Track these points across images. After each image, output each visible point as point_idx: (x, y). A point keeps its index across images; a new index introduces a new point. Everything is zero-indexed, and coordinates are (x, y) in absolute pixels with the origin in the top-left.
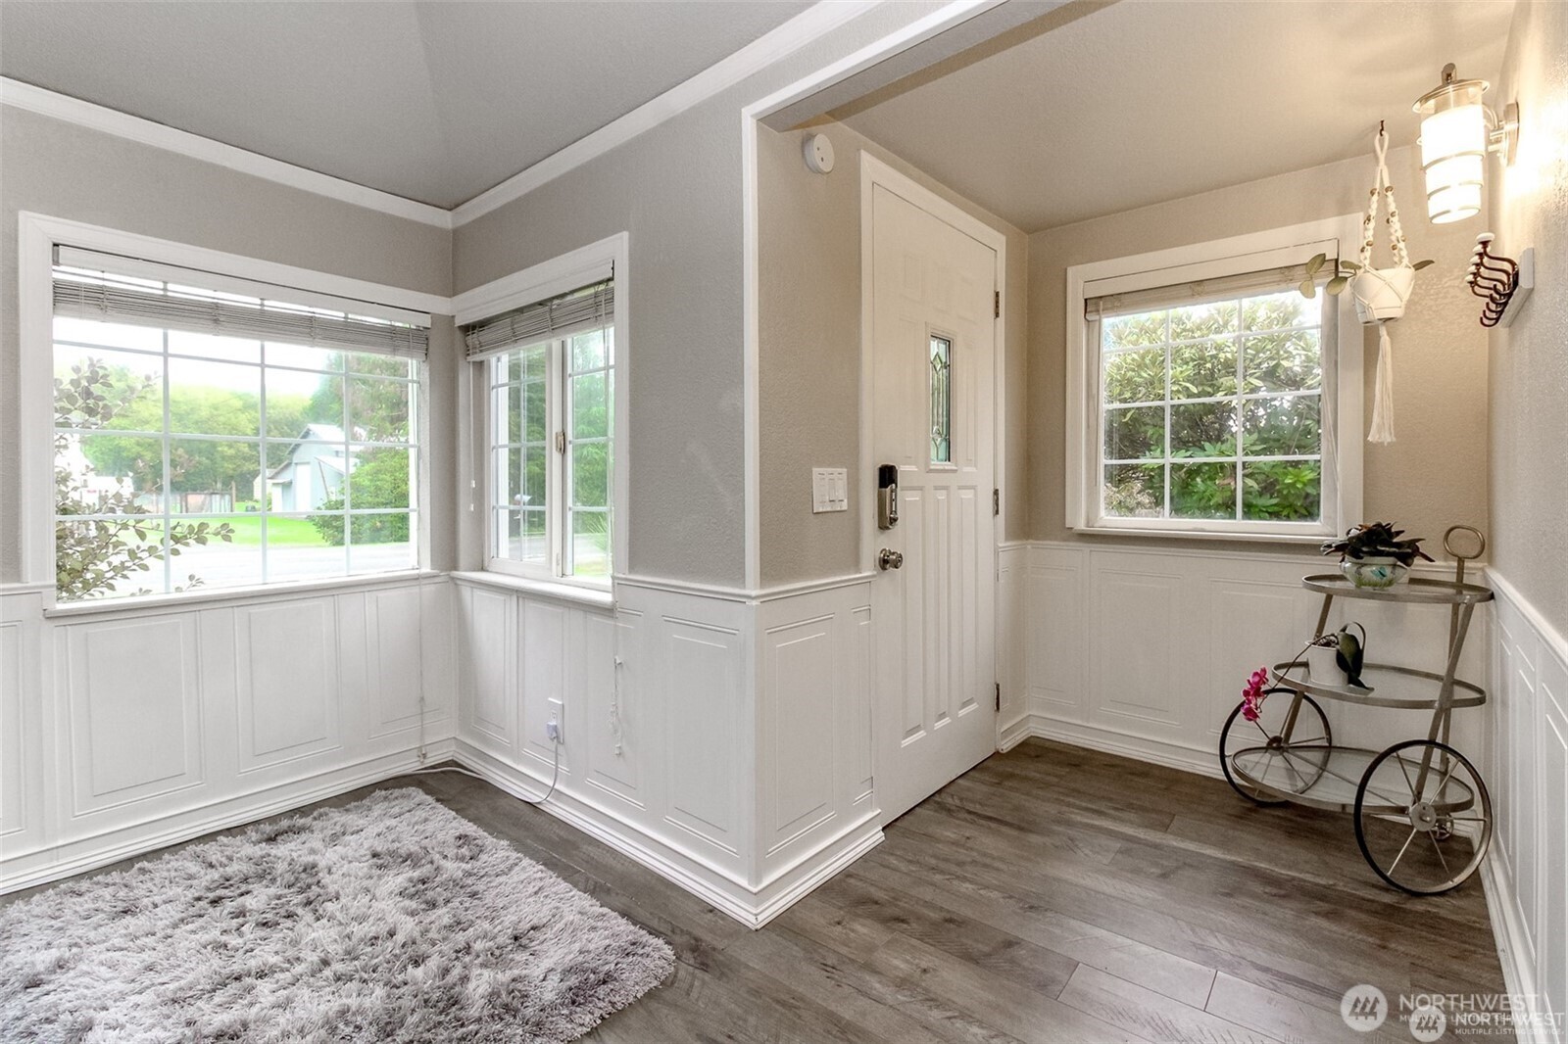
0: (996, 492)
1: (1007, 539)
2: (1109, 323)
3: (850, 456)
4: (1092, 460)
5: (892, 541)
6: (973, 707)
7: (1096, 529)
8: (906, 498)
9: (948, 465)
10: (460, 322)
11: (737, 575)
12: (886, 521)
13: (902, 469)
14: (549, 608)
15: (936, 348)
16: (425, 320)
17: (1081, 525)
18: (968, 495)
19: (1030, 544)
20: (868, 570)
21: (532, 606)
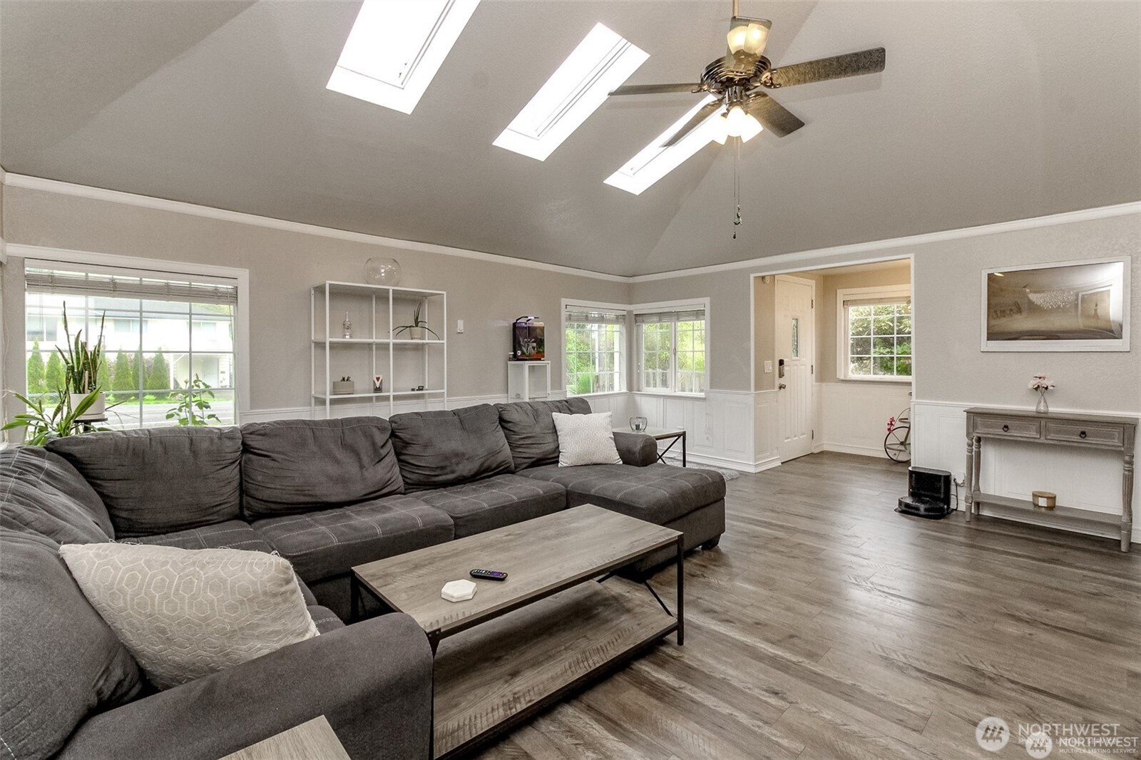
0: (812, 366)
1: (816, 382)
2: (851, 309)
3: (773, 359)
4: (846, 355)
5: (782, 381)
6: (805, 436)
7: (848, 379)
8: (786, 368)
9: (797, 358)
10: (635, 313)
11: (749, 389)
12: (781, 375)
13: (786, 360)
14: (677, 401)
15: (794, 322)
16: (625, 313)
17: (842, 378)
18: (803, 367)
19: (824, 384)
20: (777, 389)
21: (669, 401)
